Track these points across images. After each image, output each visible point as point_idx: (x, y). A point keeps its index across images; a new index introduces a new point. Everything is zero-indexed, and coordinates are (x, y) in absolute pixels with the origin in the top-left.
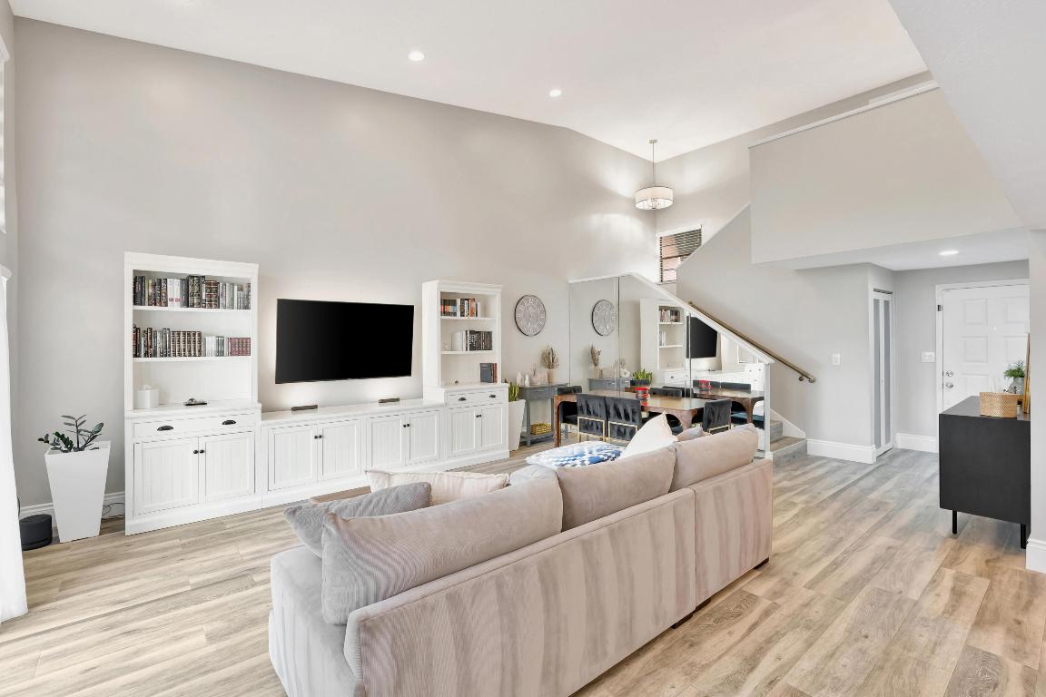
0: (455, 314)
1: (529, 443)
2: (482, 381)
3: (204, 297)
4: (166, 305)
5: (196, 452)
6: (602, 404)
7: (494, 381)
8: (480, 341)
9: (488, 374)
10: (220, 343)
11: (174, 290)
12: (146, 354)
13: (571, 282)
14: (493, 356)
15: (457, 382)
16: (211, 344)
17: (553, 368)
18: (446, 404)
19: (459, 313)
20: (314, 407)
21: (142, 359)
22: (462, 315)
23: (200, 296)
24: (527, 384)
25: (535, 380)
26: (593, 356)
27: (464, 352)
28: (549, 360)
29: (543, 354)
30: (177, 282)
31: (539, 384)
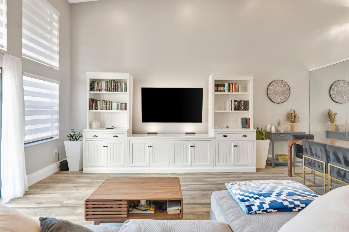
0: (225, 91)
1: (273, 165)
2: (242, 127)
3: (113, 88)
4: (101, 91)
5: (104, 147)
6: (323, 150)
7: (249, 127)
8: (241, 105)
9: (246, 123)
10: (118, 105)
11: (104, 85)
12: (95, 109)
13: (310, 70)
14: (248, 114)
15: (228, 127)
16: (115, 106)
17: (294, 122)
18: (214, 138)
19: (227, 91)
20: (156, 133)
21: (94, 111)
22: (229, 91)
23: (111, 87)
24: (273, 130)
25: (279, 129)
26: (330, 116)
27: (231, 111)
28: (292, 117)
29: (288, 114)
30: (105, 82)
31: (282, 131)
